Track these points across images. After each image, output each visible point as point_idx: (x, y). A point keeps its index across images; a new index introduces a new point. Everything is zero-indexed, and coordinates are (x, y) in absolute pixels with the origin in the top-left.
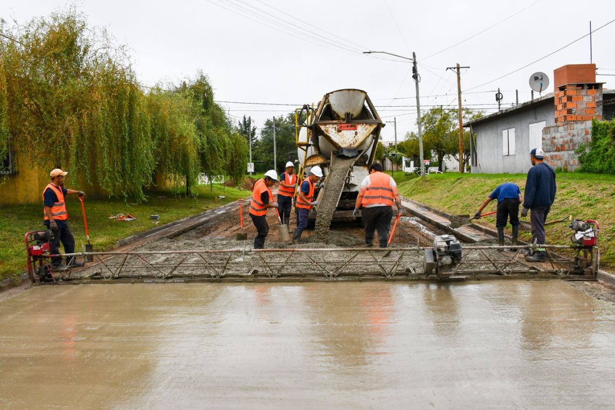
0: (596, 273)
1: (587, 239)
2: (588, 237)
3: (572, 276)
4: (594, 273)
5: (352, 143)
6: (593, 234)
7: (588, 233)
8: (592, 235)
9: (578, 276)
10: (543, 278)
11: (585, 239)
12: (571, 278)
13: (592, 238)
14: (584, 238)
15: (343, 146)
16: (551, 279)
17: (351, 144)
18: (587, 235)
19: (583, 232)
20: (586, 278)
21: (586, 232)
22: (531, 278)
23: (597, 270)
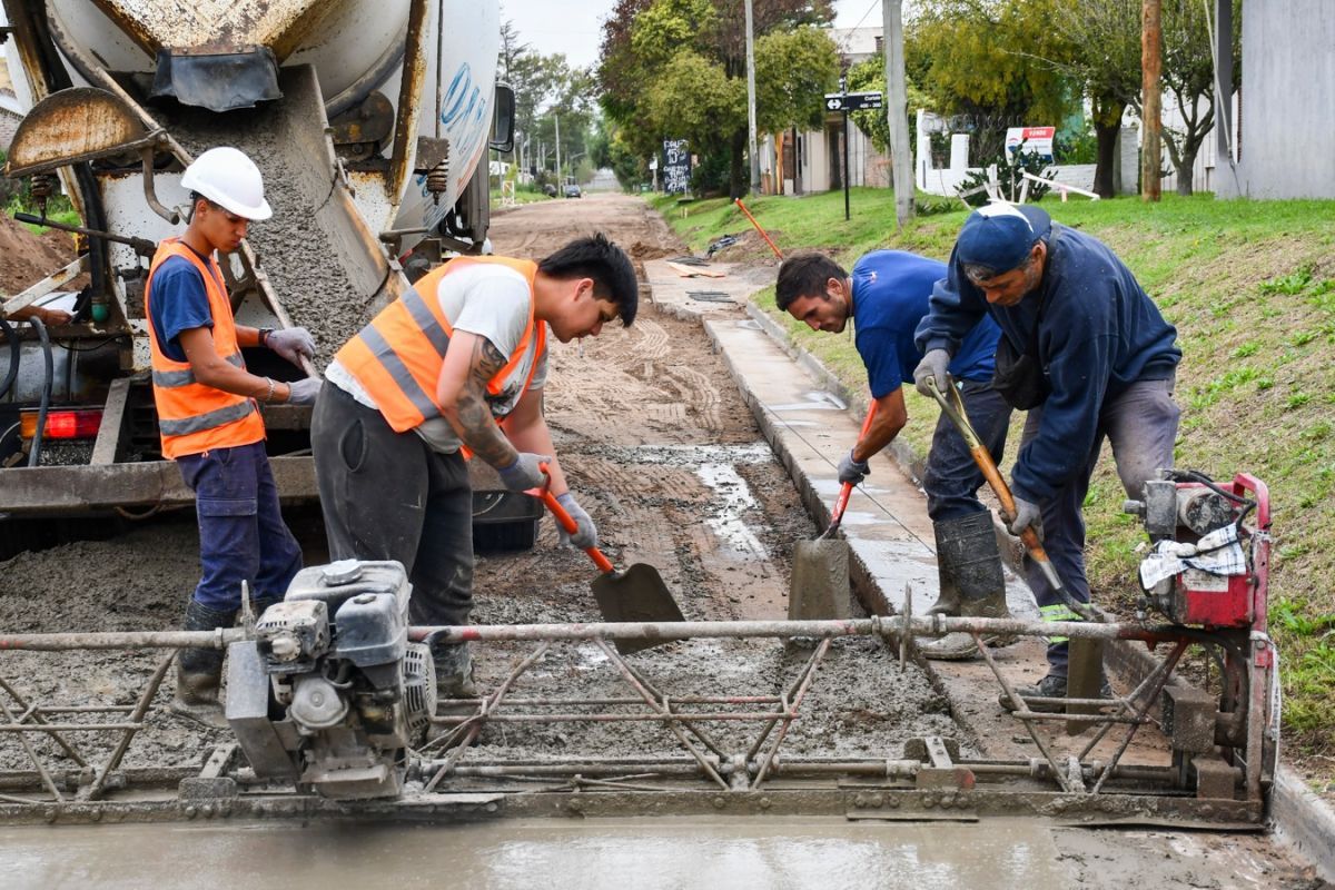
0: (1265, 790)
1: (1203, 588)
2: (1211, 575)
3: (1118, 798)
4: (1252, 785)
5: (235, 18)
6: (1241, 558)
7: (1214, 551)
8: (1232, 562)
9: (1153, 801)
10: (947, 808)
11: (1191, 583)
12: (1110, 813)
13: (1233, 578)
14: (1186, 580)
15: (177, 38)
16: (996, 813)
17: (227, 30)
18: (1206, 563)
19: (1187, 548)
20: (1206, 816)
21: (1203, 544)
22: (876, 807)
23: (1271, 772)
